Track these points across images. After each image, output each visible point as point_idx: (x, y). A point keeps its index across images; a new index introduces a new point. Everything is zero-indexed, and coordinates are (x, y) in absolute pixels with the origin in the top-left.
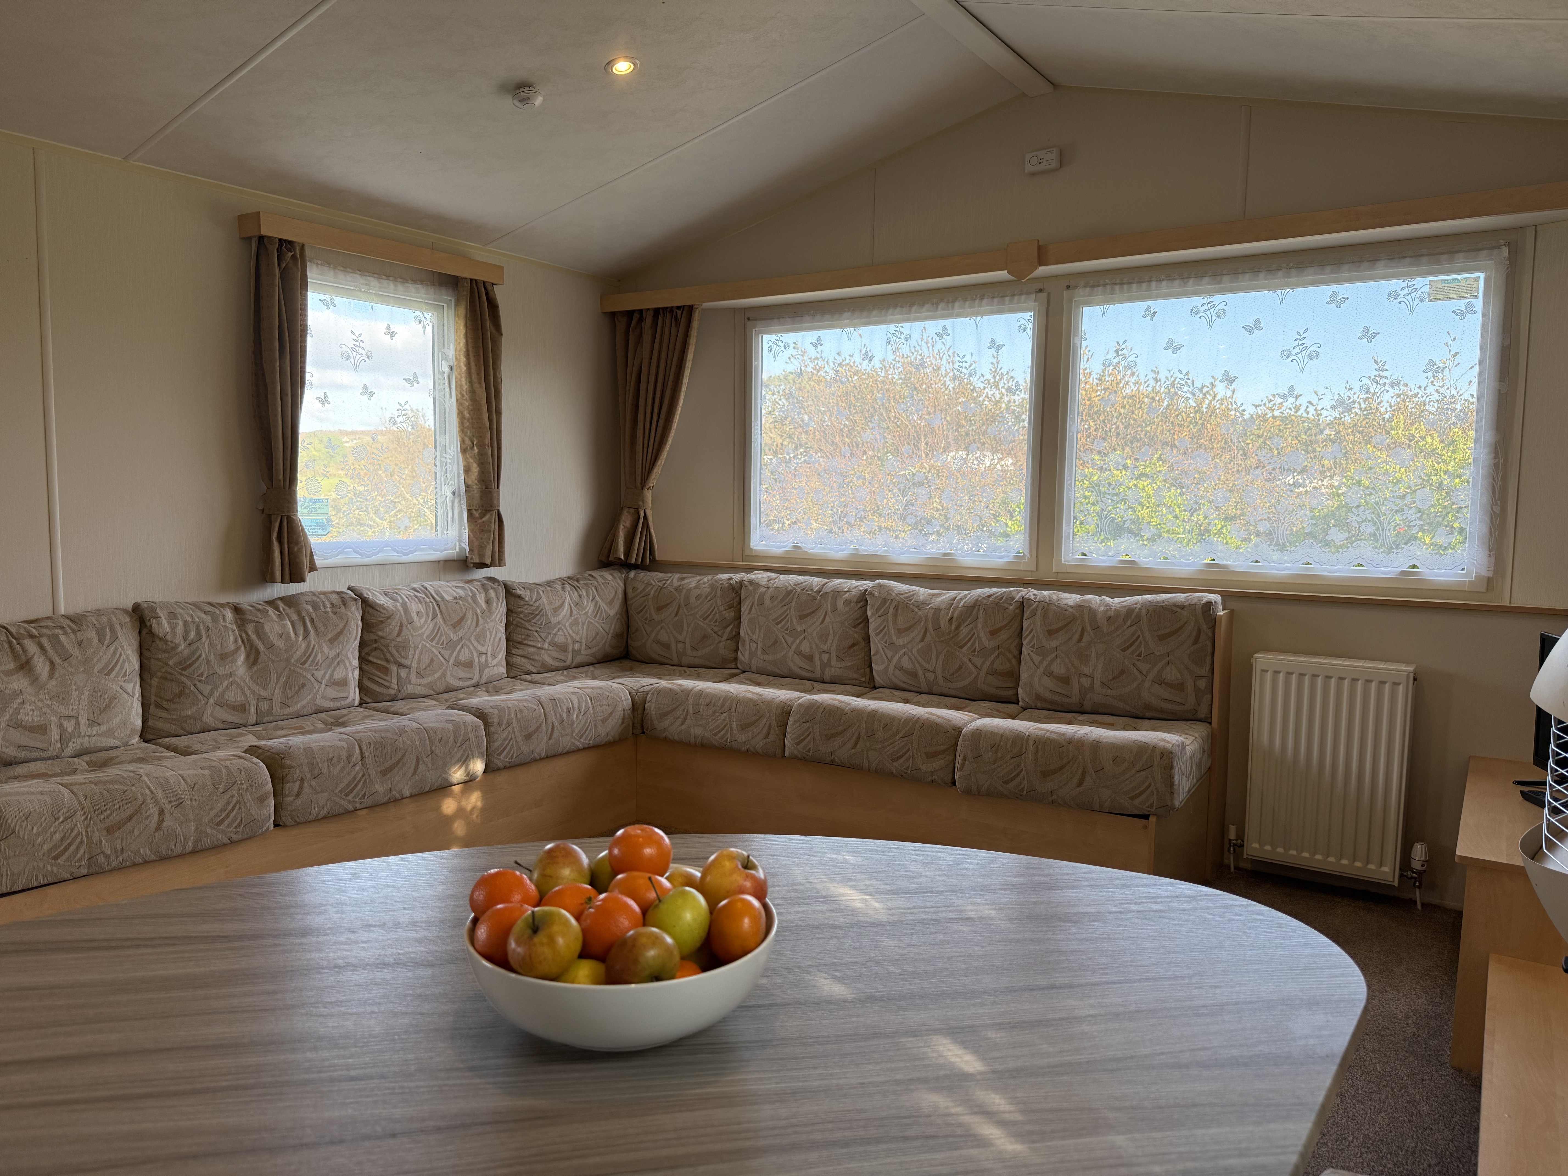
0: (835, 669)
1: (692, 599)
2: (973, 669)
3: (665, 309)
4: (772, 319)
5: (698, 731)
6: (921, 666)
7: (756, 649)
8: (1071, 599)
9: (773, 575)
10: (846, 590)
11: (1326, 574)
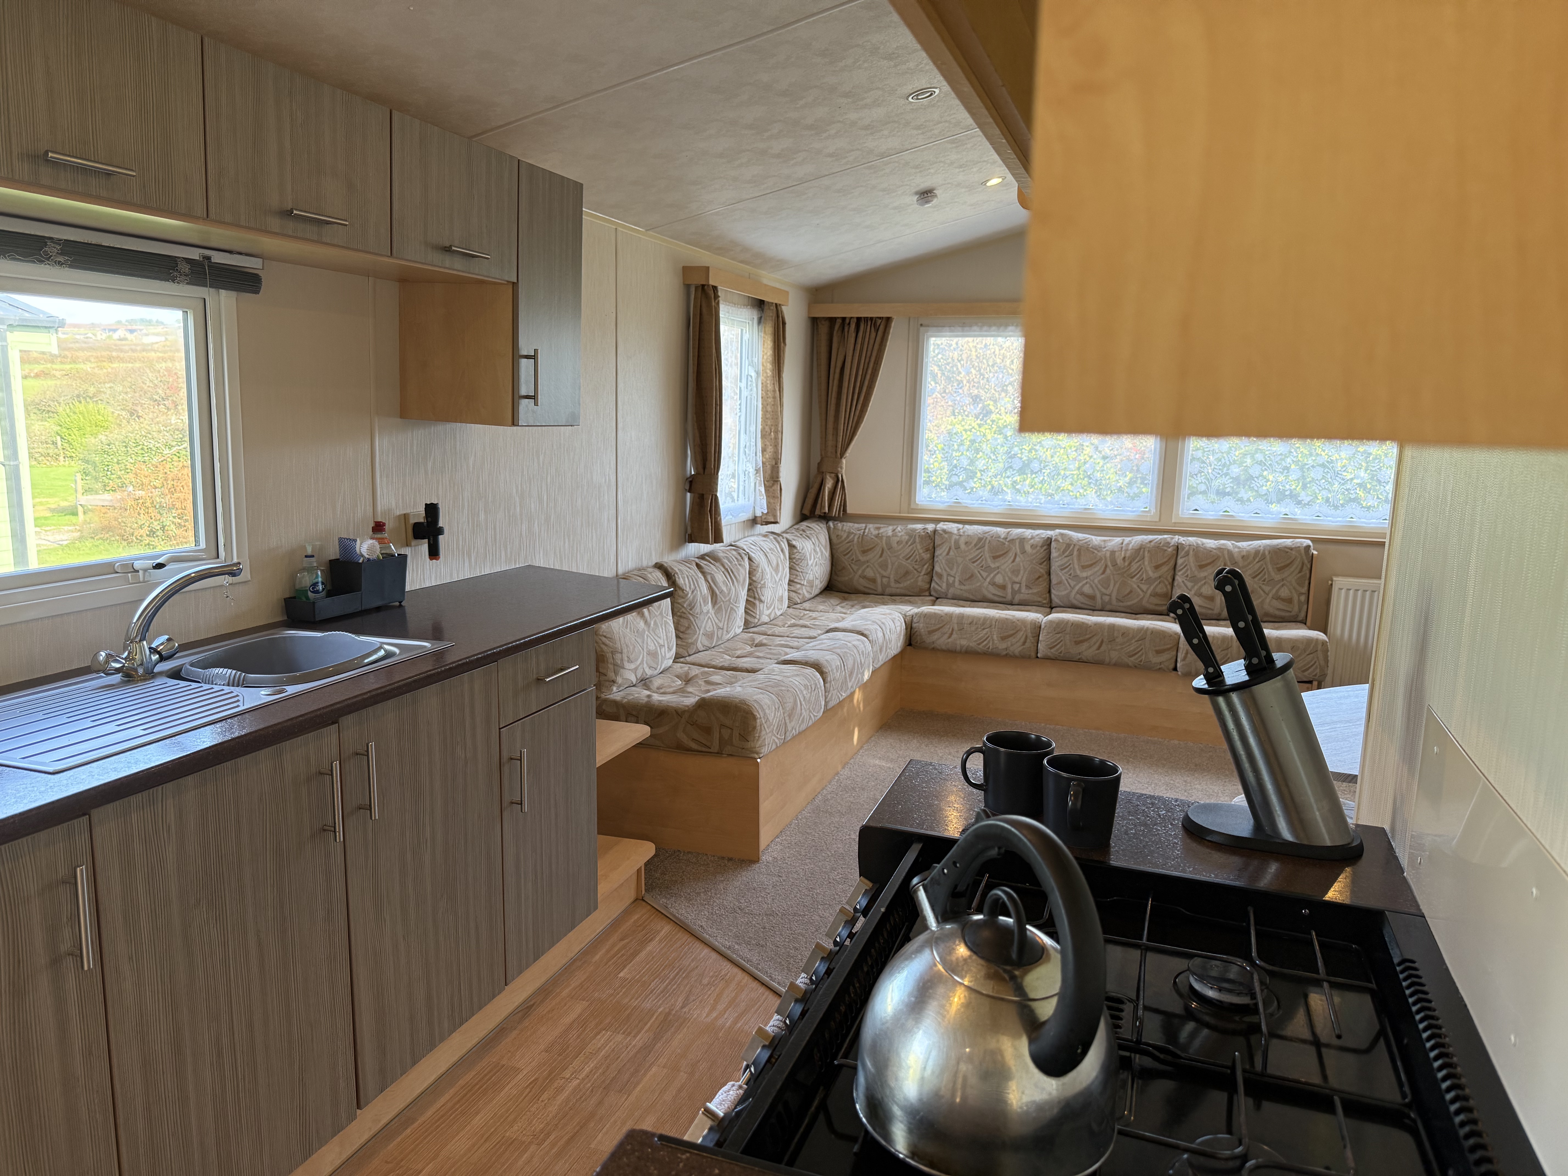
0: (1025, 594)
1: (895, 545)
2: (1141, 593)
3: (866, 319)
4: (944, 326)
5: (964, 642)
6: (1100, 591)
7: (954, 581)
8: (1210, 543)
9: (960, 526)
10: (1029, 537)
11: (1364, 525)
